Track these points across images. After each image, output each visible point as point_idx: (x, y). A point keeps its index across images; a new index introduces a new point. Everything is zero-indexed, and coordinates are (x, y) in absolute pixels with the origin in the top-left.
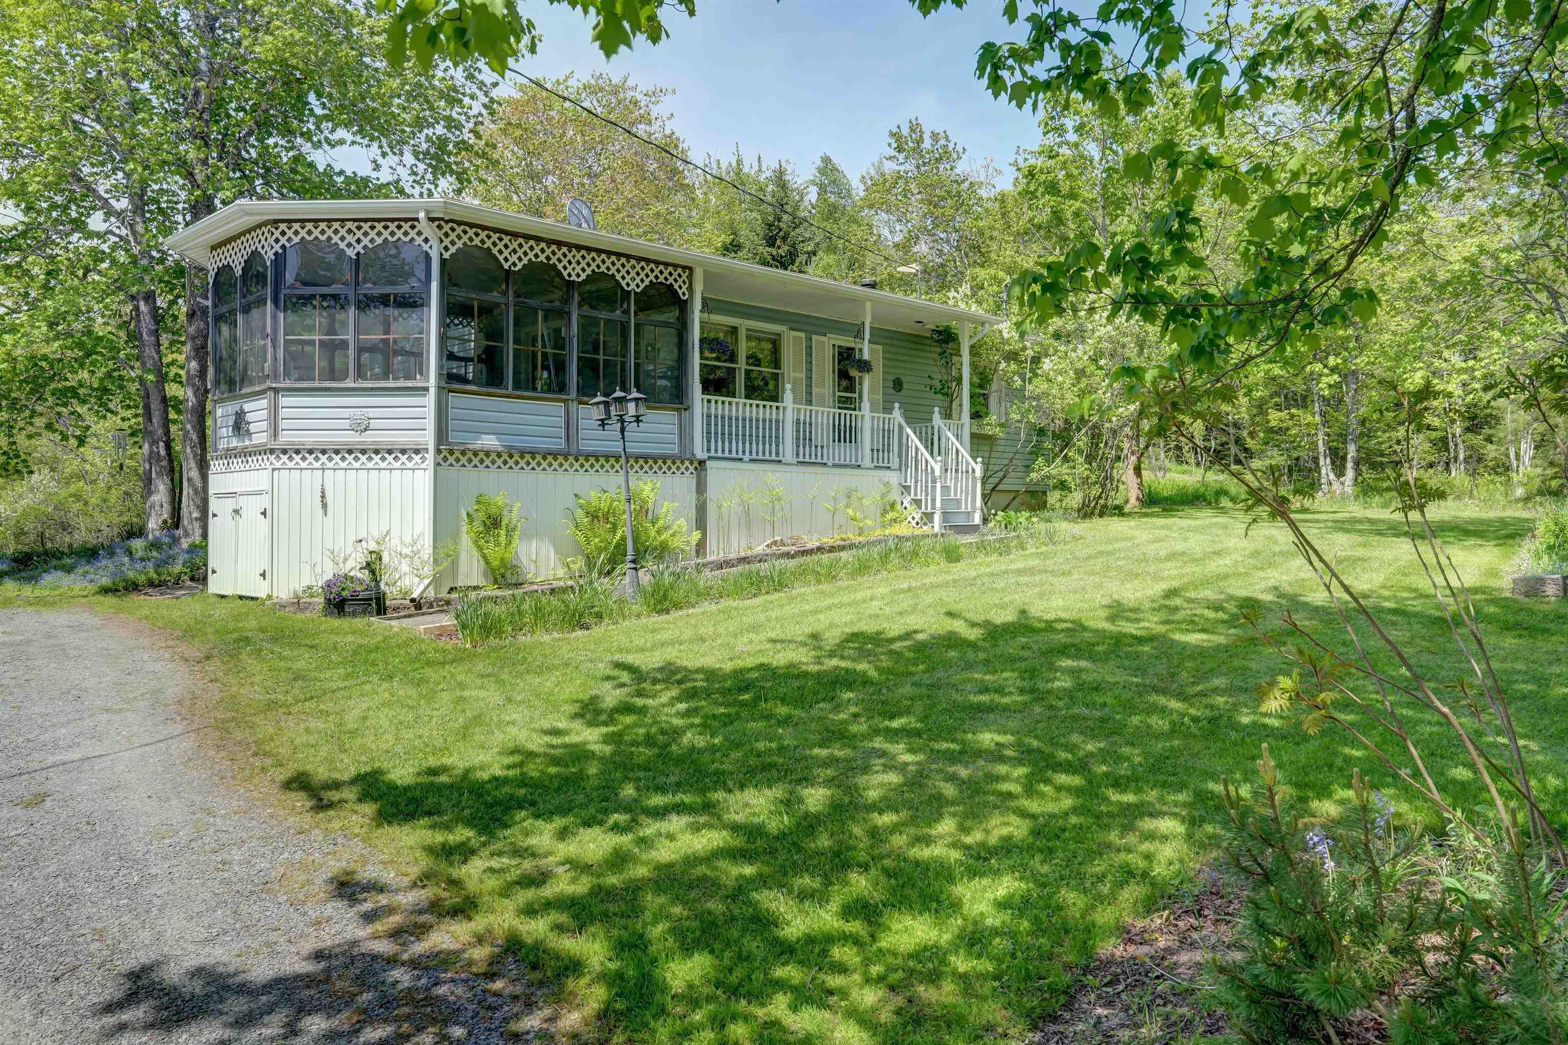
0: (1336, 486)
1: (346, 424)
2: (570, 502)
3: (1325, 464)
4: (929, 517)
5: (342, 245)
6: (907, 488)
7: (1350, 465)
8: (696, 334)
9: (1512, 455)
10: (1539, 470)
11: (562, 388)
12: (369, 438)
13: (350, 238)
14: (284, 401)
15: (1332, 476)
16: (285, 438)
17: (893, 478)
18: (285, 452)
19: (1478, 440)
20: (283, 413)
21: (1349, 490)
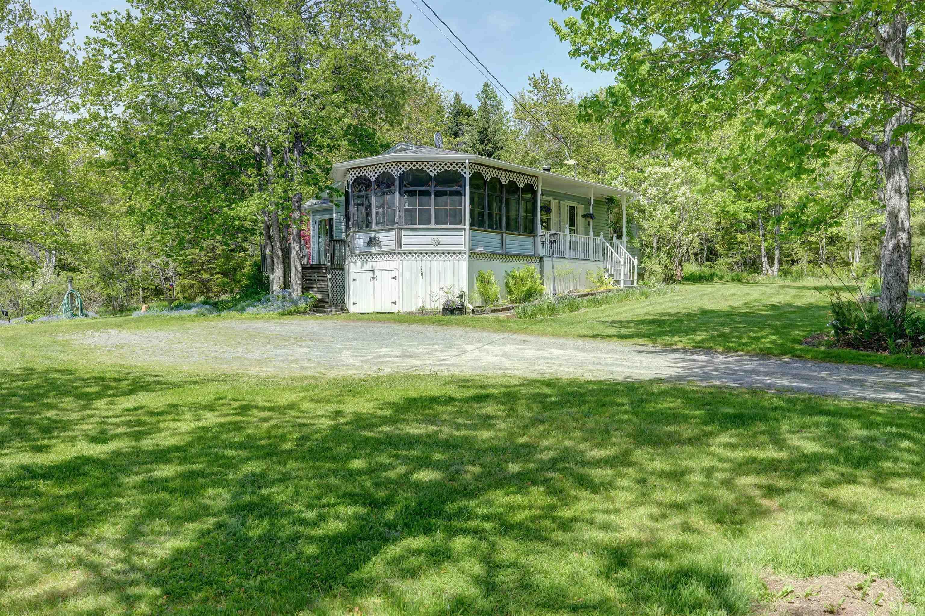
0: (770, 271)
1: (430, 242)
2: (505, 274)
3: (764, 260)
4: (618, 282)
5: (428, 171)
6: (608, 270)
7: (776, 261)
8: (539, 204)
9: (850, 258)
10: (863, 264)
11: (501, 228)
12: (439, 248)
13: (431, 168)
14: (404, 233)
15: (768, 267)
16: (404, 247)
17: (601, 265)
18: (405, 253)
19: (833, 249)
20: (403, 238)
21: (776, 273)
